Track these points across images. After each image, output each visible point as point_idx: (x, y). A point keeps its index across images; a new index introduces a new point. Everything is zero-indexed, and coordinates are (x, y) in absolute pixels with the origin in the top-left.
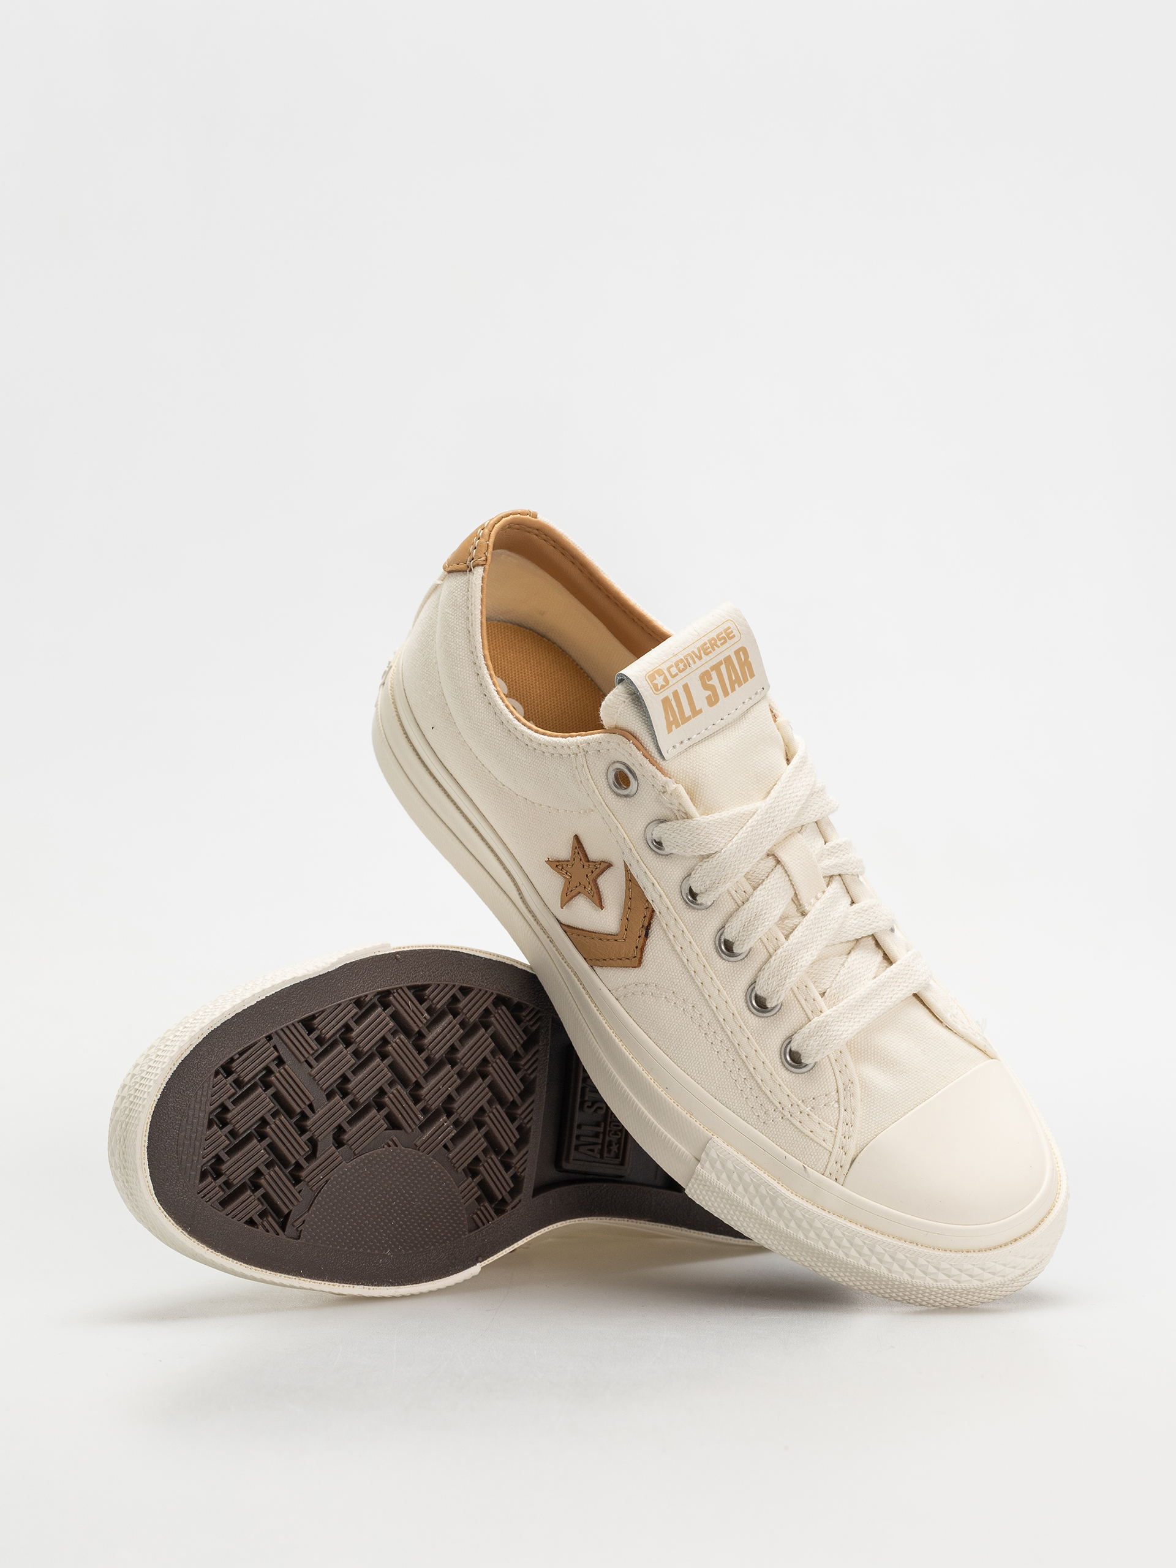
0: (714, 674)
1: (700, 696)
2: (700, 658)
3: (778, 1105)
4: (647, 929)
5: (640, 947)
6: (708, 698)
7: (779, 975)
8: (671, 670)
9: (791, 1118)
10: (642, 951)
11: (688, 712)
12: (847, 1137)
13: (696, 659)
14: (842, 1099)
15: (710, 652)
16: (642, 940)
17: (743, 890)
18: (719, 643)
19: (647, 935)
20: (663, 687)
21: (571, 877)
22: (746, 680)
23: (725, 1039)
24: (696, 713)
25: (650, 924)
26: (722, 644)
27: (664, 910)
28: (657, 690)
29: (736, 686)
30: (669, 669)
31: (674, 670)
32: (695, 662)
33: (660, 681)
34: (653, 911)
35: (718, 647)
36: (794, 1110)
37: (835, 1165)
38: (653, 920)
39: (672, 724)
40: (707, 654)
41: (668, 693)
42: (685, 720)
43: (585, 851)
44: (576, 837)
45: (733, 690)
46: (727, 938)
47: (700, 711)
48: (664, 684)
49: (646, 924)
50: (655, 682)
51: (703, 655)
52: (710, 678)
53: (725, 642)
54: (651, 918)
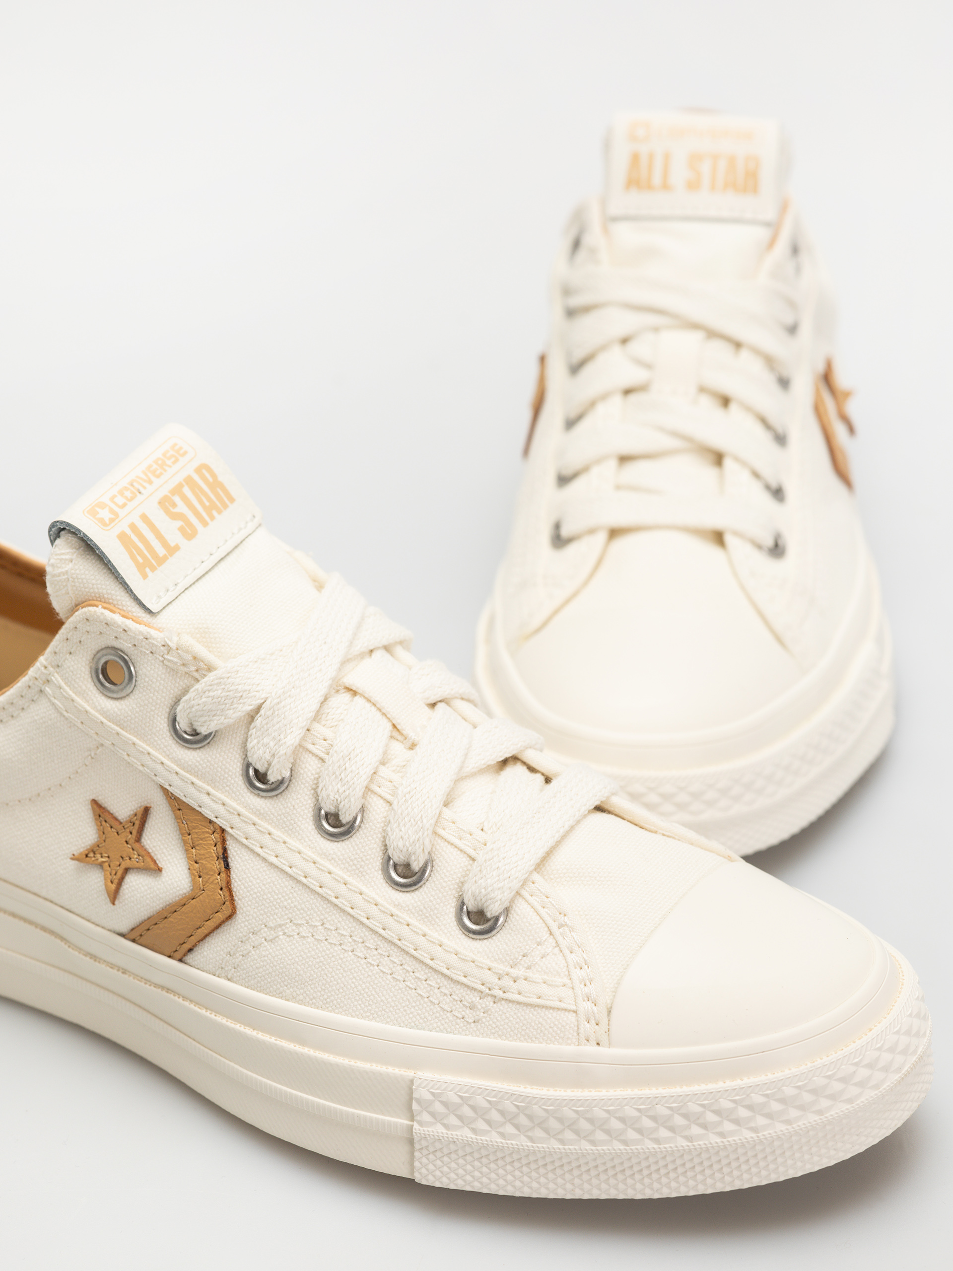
0: (177, 499)
1: (171, 529)
2: (150, 482)
3: (483, 988)
4: (225, 857)
5: (224, 885)
6: (181, 529)
7: (412, 820)
8: (116, 500)
9: (505, 996)
10: (230, 891)
11: (161, 551)
12: (588, 983)
13: (145, 484)
14: (560, 939)
15: (161, 474)
16: (223, 875)
17: (322, 737)
18: (169, 462)
19: (227, 866)
20: (112, 520)
21: (108, 857)
22: (226, 506)
23: (379, 943)
24: (172, 550)
25: (225, 850)
26: (174, 463)
27: (236, 820)
28: (105, 525)
29: (215, 513)
30: (112, 499)
31: (120, 500)
32: (145, 488)
33: (105, 514)
34: (223, 831)
35: (170, 466)
36: (507, 982)
37: (588, 1025)
38: (228, 843)
39: (145, 567)
40: (158, 476)
41: (123, 526)
42: (161, 561)
43: (112, 814)
44: (95, 802)
45: (212, 518)
46: (328, 810)
47: (177, 548)
48: (112, 516)
49: (221, 851)
50: (98, 516)
51: (153, 478)
52: (174, 505)
53: (177, 460)
54: (224, 841)
